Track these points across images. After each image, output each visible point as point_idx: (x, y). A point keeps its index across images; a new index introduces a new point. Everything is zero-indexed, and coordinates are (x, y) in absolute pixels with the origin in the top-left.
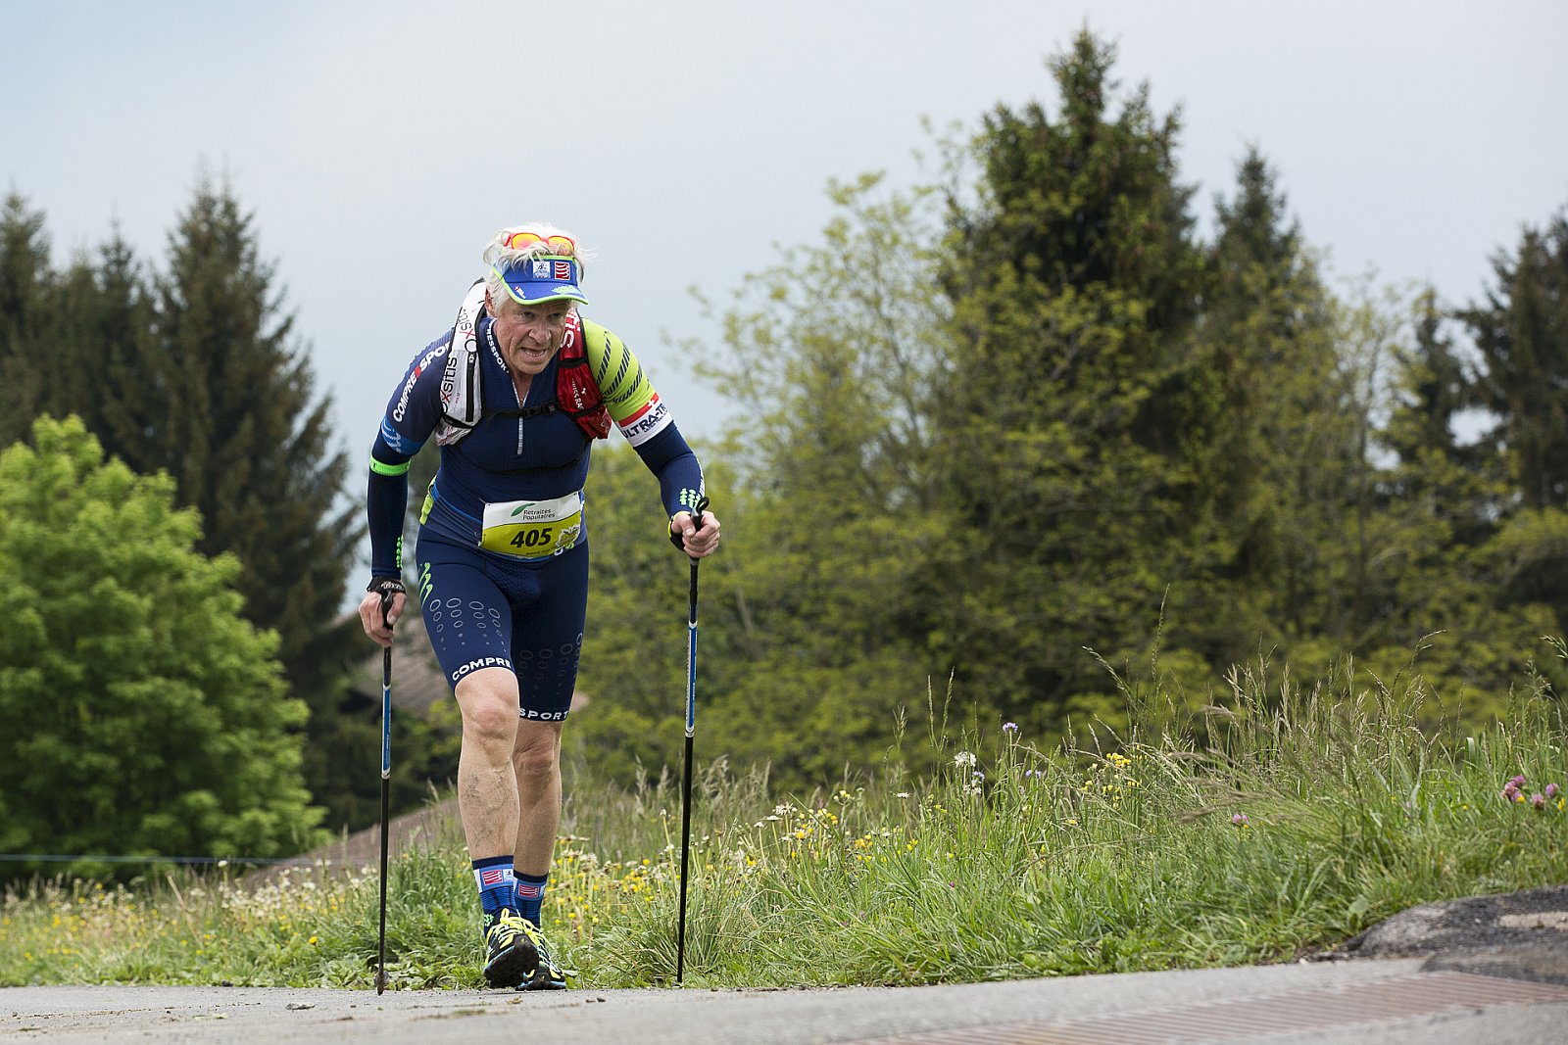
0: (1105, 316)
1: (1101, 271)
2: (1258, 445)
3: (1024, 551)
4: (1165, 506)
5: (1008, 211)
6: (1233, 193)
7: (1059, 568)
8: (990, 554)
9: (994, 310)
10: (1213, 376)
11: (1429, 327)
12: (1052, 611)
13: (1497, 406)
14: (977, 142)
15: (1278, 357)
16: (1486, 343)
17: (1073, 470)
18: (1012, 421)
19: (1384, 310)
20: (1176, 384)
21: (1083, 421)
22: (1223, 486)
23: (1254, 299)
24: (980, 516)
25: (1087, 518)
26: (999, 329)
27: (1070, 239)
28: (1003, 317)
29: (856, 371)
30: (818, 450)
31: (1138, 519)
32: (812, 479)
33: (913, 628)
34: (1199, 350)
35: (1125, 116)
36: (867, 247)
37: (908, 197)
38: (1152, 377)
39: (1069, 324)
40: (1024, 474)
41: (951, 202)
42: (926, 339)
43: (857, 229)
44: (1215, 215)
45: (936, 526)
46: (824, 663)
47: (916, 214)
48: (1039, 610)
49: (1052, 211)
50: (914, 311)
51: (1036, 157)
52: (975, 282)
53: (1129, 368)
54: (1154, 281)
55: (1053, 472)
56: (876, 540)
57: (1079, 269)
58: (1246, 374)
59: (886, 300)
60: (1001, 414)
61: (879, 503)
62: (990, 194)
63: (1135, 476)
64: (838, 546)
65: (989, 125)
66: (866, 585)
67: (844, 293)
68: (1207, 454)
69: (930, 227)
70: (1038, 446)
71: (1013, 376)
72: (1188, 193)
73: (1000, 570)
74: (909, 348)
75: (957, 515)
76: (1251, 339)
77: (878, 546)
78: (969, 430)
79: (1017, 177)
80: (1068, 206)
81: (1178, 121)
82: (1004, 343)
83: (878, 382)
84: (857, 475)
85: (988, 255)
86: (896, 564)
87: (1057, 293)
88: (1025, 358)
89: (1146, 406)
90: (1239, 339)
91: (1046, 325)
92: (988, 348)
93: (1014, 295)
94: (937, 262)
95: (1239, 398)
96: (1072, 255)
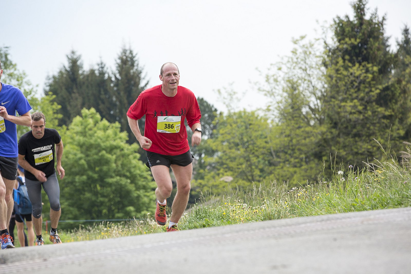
0: (367, 71)
1: (366, 59)
3: (348, 134)
4: (385, 121)
5: (340, 44)
6: (401, 38)
7: (357, 139)
8: (338, 136)
9: (337, 70)
10: (397, 86)
12: (356, 150)
14: (331, 26)
17: (360, 112)
18: (344, 100)
20: (387, 88)
21: (362, 99)
22: (400, 116)
23: (407, 65)
24: (335, 125)
25: (364, 125)
26: (339, 76)
27: (357, 51)
28: (339, 72)
29: (301, 89)
30: (291, 110)
31: (378, 125)
32: (290, 117)
33: (318, 156)
34: (393, 79)
35: (371, 17)
36: (303, 55)
37: (313, 41)
38: (380, 87)
39: (357, 73)
40: (346, 114)
41: (325, 42)
42: (319, 79)
43: (300, 50)
44: (396, 44)
45: (324, 128)
46: (295, 166)
47: (316, 46)
48: (352, 150)
49: (352, 43)
50: (316, 72)
51: (347, 29)
52: (332, 63)
53: (374, 84)
54: (380, 61)
55: (354, 113)
56: (308, 133)
57: (360, 59)
58: (406, 85)
59: (308, 69)
60: (340, 98)
61: (308, 124)
62: (336, 39)
63: (377, 113)
64: (297, 135)
65: (335, 21)
66: (306, 145)
67: (297, 68)
68: (396, 107)
69: (319, 49)
70: (350, 106)
71: (343, 88)
72: (388, 38)
73: (341, 140)
74: (315, 82)
75: (329, 125)
76: (407, 76)
77: (308, 135)
78: (332, 103)
79: (343, 35)
80: (356, 42)
81: (386, 18)
82: (340, 79)
83: (307, 91)
84: (302, 116)
85: (335, 56)
86: (313, 139)
87: (354, 65)
88: (346, 83)
89: (379, 95)
90: (404, 76)
91: (351, 74)
92: (336, 81)
93: (342, 66)
94: (322, 58)
95: (404, 92)
96: (358, 55)
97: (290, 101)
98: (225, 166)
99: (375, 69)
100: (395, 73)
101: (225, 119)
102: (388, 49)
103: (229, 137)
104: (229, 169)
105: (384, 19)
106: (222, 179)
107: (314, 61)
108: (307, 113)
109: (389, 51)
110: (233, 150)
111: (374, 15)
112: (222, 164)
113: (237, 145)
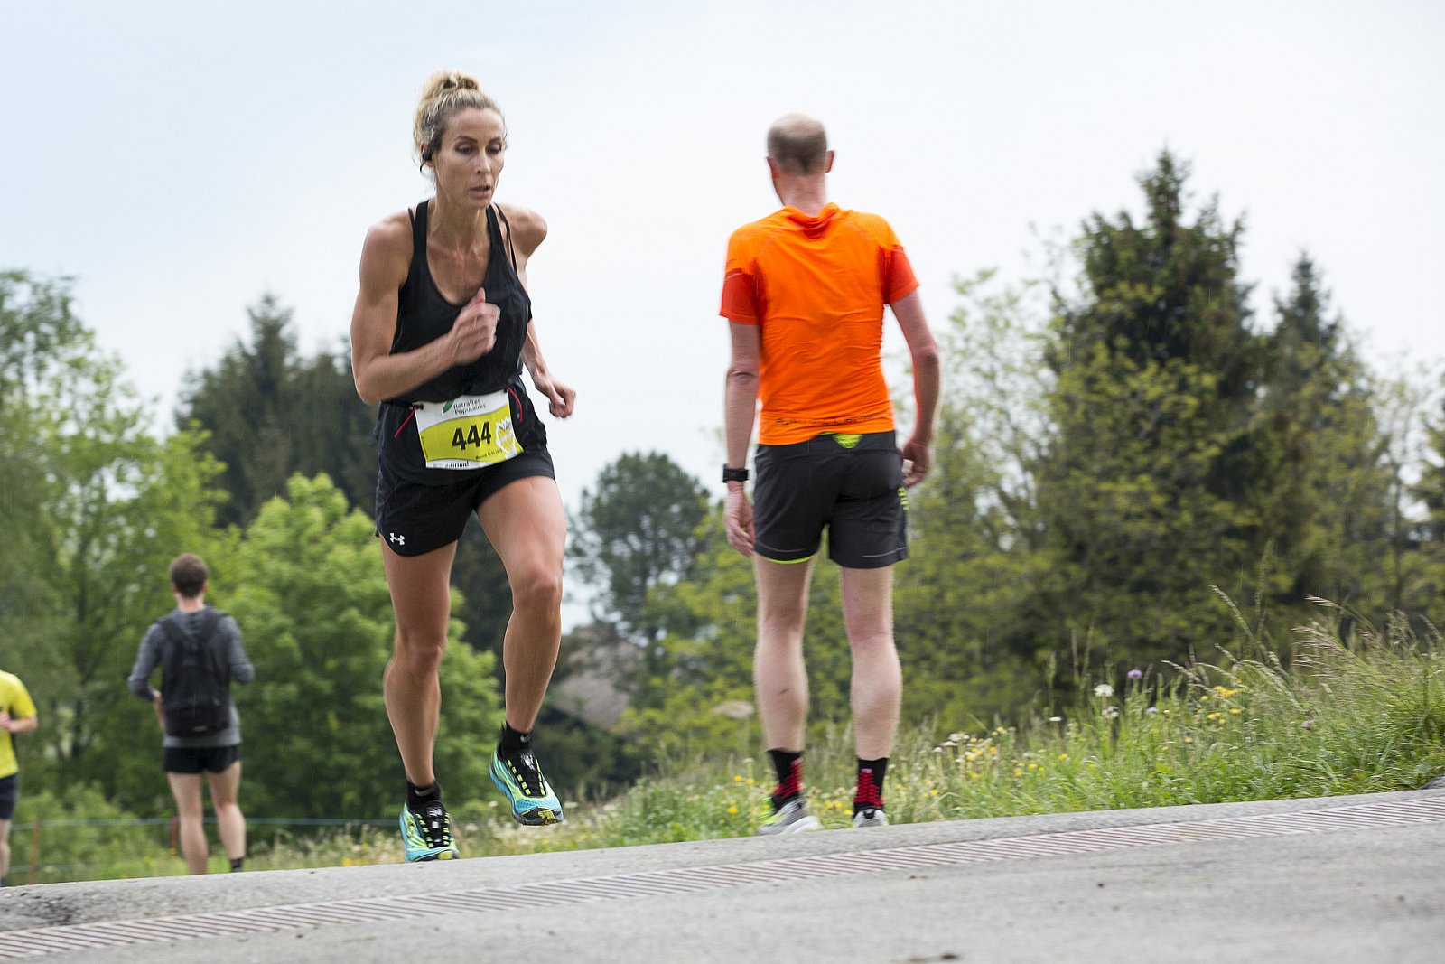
0: (1183, 387)
1: (1181, 348)
2: (1310, 494)
3: (1116, 582)
4: (1234, 545)
5: (1103, 299)
6: (1288, 289)
7: (1145, 596)
8: (1088, 585)
9: (1090, 382)
10: (1272, 436)
12: (1139, 632)
14: (1076, 243)
15: (1327, 422)
17: (1156, 515)
18: (1108, 474)
19: (1416, 382)
20: (1242, 444)
21: (1164, 474)
22: (1281, 530)
23: (1306, 374)
24: (1078, 551)
25: (1167, 556)
26: (1095, 398)
27: (1153, 322)
28: (1097, 387)
29: (975, 434)
30: (942, 502)
31: (1211, 556)
32: (939, 523)
33: (1024, 646)
34: (1261, 416)
35: (1200, 220)
36: (984, 330)
37: (1018, 288)
38: (1222, 438)
39: (1153, 392)
40: (1116, 519)
41: (1055, 293)
42: (1033, 406)
43: (976, 315)
44: (1272, 307)
45: (1043, 561)
46: (949, 677)
47: (1025, 303)
48: (1128, 631)
49: (1138, 300)
50: (1023, 383)
51: (1125, 255)
52: (1074, 359)
53: (1203, 429)
54: (1224, 358)
55: (1140, 516)
56: (991, 573)
57: (1161, 347)
58: (1299, 435)
59: (1000, 374)
60: (1096, 468)
61: (993, 544)
62: (1088, 285)
63: (1208, 520)
64: (960, 580)
65: (1087, 229)
66: (984, 611)
67: (965, 369)
68: (1269, 501)
69: (1037, 314)
70: (1128, 494)
71: (1106, 437)
72: (1249, 288)
73: (1096, 599)
74: (1019, 414)
75: (1060, 552)
76: (1304, 406)
77: (994, 579)
78: (1070, 483)
79: (1110, 271)
80: (1151, 295)
81: (1244, 224)
82: (1100, 409)
83: (994, 443)
84: (976, 519)
85: (1085, 336)
86: (1010, 593)
87: (1142, 367)
88: (1117, 421)
89: (1218, 462)
90: (1294, 406)
91: (1134, 394)
92: (1086, 413)
93: (1107, 369)
94: (1043, 343)
95: (1295, 455)
96: (1155, 336)
98: (730, 669)
99: (1209, 380)
100: (1267, 398)
102: (1246, 323)
103: (745, 578)
104: (744, 678)
105: (1238, 228)
106: (718, 710)
107: (1020, 349)
108: (992, 509)
109: (1251, 326)
111: (1209, 214)
112: (721, 662)
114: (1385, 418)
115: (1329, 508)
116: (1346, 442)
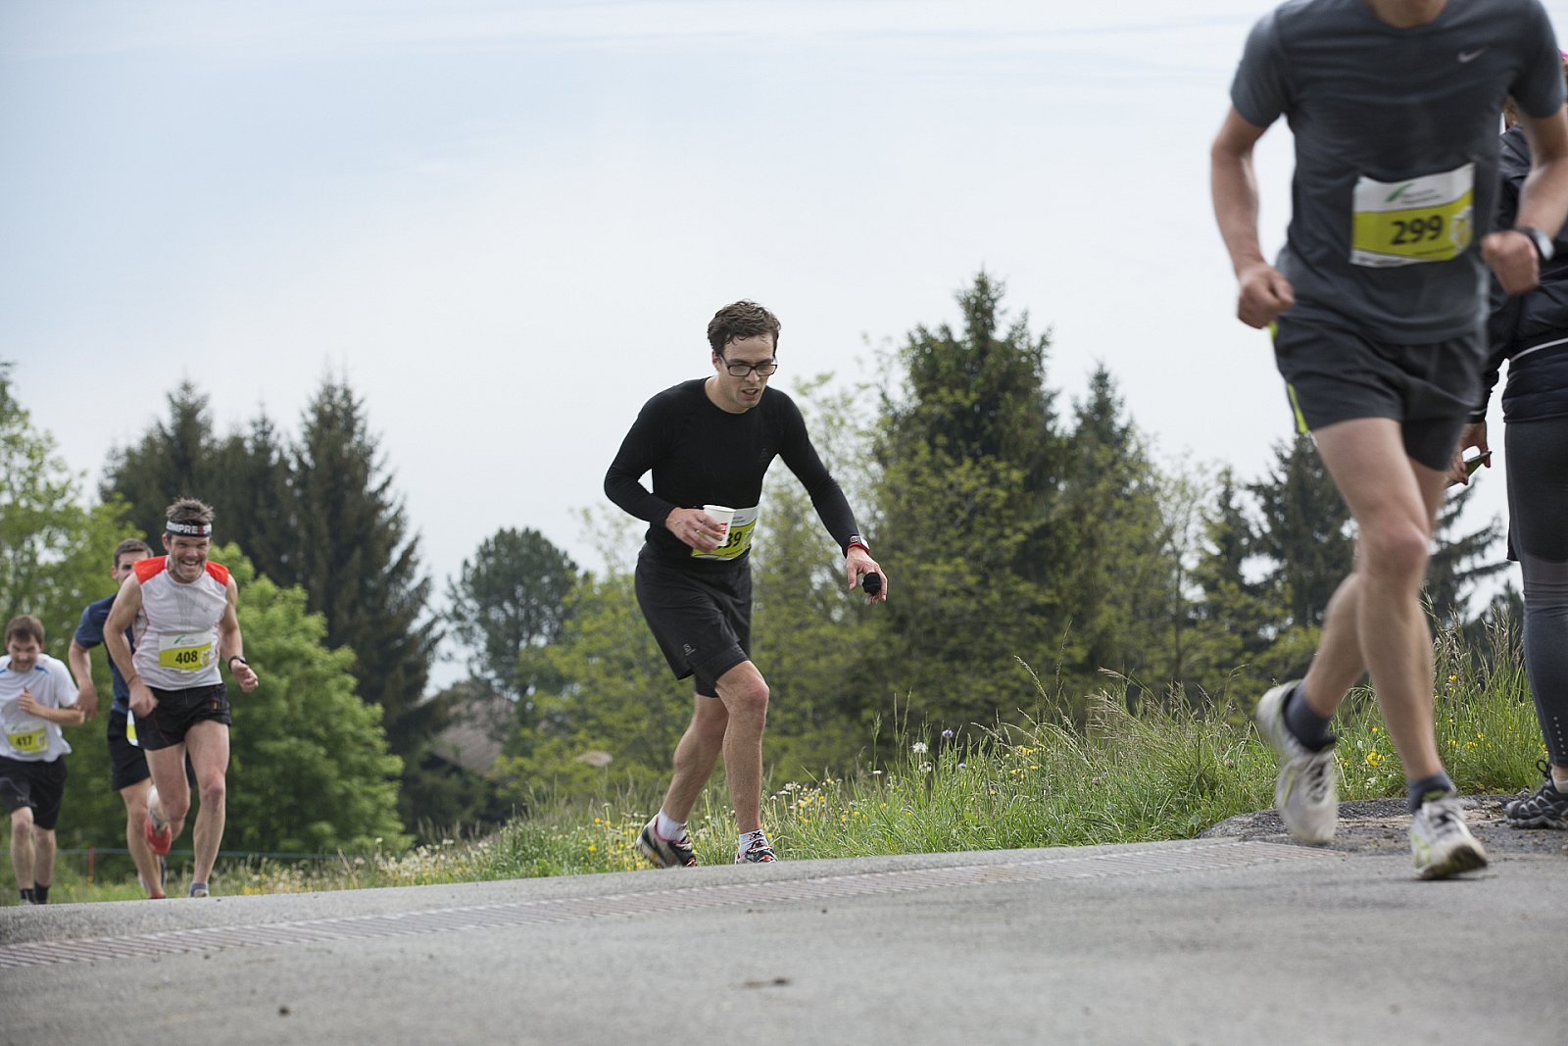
0: (994, 481)
1: (992, 447)
2: (1103, 576)
3: (933, 651)
4: (1036, 620)
5: (925, 403)
6: (1086, 396)
7: (957, 664)
8: (907, 654)
9: (913, 475)
10: (1071, 525)
11: (1227, 496)
12: (952, 696)
13: (1276, 554)
14: (903, 352)
15: (1118, 514)
16: (1268, 509)
17: (969, 593)
18: (927, 556)
19: (1196, 480)
20: (1044, 531)
21: (976, 557)
22: (1077, 607)
23: (1101, 472)
24: (900, 624)
25: (977, 629)
26: (917, 489)
27: (969, 424)
28: (919, 480)
30: (781, 578)
31: (1015, 630)
32: (778, 597)
33: (850, 706)
34: (1061, 507)
35: (1011, 335)
36: (821, 427)
37: (852, 391)
38: (1027, 526)
39: (968, 485)
40: (933, 595)
41: (883, 396)
42: (863, 495)
43: (814, 414)
44: (1073, 412)
45: (869, 632)
46: (785, 733)
47: (857, 404)
48: (942, 695)
49: (956, 403)
50: (854, 475)
51: (945, 364)
52: (900, 454)
53: (1011, 518)
54: (1030, 456)
55: (955, 594)
56: (824, 642)
57: (976, 445)
58: (1095, 525)
60: (917, 551)
61: (826, 615)
62: (912, 390)
63: (1014, 598)
64: (796, 647)
65: (913, 340)
66: (817, 675)
68: (1066, 583)
69: (868, 413)
70: (944, 574)
71: (926, 523)
72: (1053, 395)
73: (915, 665)
75: (884, 624)
76: (1099, 500)
77: (826, 646)
79: (932, 378)
80: (968, 399)
81: (1050, 339)
82: (920, 499)
84: (811, 593)
85: (909, 434)
86: (839, 659)
87: (960, 464)
88: (936, 510)
89: (1023, 547)
90: (1090, 499)
91: (951, 486)
92: (909, 502)
93: (928, 464)
94: (872, 440)
95: (1090, 542)
96: (970, 436)
97: (777, 551)
98: (592, 722)
99: (1016, 475)
100: (1067, 491)
101: (597, 592)
102: (1050, 425)
103: (607, 642)
104: (604, 730)
105: (1044, 342)
106: (580, 759)
107: (853, 445)
108: (825, 585)
109: (1054, 428)
110: (617, 680)
111: (1019, 329)
112: (584, 716)
113: (628, 665)
114: (1169, 512)
115: (1119, 589)
116: (1135, 531)
